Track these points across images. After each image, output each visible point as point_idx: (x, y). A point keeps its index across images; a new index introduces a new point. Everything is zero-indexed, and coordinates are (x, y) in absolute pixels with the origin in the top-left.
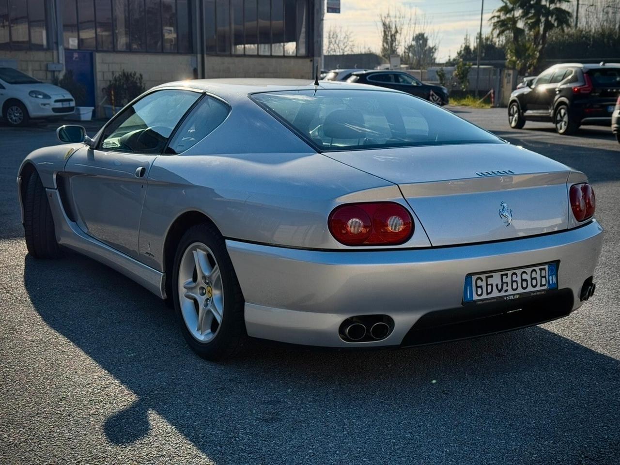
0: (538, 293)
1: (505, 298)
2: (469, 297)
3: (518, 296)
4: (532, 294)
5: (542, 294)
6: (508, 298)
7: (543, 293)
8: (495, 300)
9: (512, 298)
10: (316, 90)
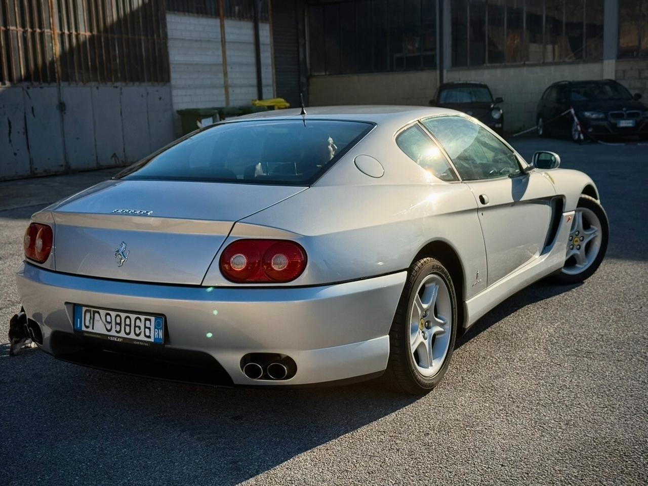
0: (141, 343)
1: (109, 338)
2: (79, 326)
3: (121, 340)
4: (135, 343)
5: (145, 346)
6: (112, 339)
7: (147, 345)
8: (99, 337)
9: (116, 340)
10: (304, 120)
